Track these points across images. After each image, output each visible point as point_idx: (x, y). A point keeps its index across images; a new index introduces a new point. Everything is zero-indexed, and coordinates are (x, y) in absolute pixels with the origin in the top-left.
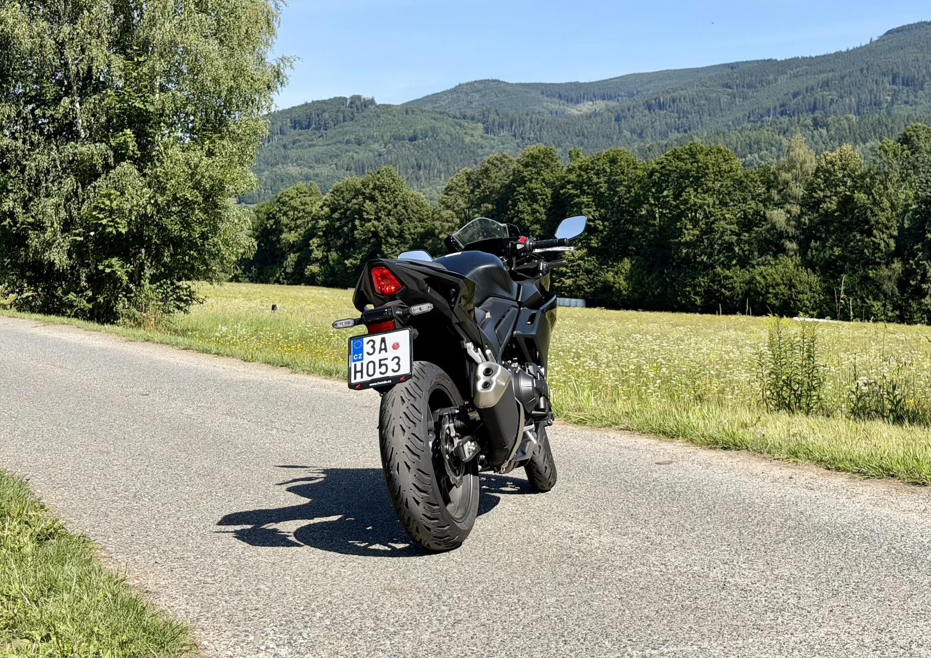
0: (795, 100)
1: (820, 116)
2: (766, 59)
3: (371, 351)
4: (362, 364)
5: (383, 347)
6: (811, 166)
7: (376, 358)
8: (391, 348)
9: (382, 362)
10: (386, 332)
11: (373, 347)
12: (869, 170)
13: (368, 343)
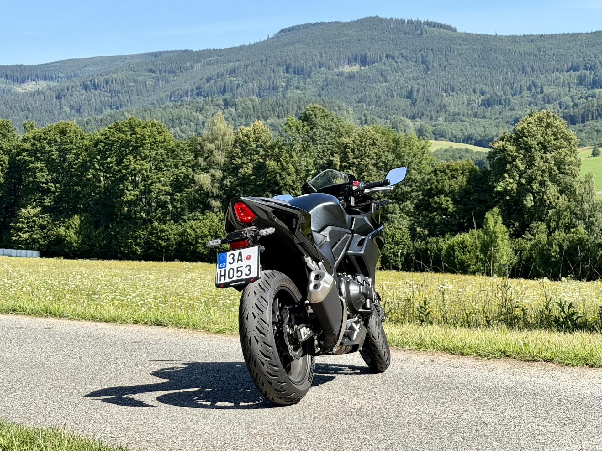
0: (208, 84)
1: (229, 97)
2: (184, 49)
3: (231, 262)
4: (225, 270)
5: (240, 258)
6: (230, 138)
7: (235, 266)
8: (245, 259)
9: (239, 269)
10: (242, 248)
11: (233, 258)
12: (278, 142)
13: (230, 256)
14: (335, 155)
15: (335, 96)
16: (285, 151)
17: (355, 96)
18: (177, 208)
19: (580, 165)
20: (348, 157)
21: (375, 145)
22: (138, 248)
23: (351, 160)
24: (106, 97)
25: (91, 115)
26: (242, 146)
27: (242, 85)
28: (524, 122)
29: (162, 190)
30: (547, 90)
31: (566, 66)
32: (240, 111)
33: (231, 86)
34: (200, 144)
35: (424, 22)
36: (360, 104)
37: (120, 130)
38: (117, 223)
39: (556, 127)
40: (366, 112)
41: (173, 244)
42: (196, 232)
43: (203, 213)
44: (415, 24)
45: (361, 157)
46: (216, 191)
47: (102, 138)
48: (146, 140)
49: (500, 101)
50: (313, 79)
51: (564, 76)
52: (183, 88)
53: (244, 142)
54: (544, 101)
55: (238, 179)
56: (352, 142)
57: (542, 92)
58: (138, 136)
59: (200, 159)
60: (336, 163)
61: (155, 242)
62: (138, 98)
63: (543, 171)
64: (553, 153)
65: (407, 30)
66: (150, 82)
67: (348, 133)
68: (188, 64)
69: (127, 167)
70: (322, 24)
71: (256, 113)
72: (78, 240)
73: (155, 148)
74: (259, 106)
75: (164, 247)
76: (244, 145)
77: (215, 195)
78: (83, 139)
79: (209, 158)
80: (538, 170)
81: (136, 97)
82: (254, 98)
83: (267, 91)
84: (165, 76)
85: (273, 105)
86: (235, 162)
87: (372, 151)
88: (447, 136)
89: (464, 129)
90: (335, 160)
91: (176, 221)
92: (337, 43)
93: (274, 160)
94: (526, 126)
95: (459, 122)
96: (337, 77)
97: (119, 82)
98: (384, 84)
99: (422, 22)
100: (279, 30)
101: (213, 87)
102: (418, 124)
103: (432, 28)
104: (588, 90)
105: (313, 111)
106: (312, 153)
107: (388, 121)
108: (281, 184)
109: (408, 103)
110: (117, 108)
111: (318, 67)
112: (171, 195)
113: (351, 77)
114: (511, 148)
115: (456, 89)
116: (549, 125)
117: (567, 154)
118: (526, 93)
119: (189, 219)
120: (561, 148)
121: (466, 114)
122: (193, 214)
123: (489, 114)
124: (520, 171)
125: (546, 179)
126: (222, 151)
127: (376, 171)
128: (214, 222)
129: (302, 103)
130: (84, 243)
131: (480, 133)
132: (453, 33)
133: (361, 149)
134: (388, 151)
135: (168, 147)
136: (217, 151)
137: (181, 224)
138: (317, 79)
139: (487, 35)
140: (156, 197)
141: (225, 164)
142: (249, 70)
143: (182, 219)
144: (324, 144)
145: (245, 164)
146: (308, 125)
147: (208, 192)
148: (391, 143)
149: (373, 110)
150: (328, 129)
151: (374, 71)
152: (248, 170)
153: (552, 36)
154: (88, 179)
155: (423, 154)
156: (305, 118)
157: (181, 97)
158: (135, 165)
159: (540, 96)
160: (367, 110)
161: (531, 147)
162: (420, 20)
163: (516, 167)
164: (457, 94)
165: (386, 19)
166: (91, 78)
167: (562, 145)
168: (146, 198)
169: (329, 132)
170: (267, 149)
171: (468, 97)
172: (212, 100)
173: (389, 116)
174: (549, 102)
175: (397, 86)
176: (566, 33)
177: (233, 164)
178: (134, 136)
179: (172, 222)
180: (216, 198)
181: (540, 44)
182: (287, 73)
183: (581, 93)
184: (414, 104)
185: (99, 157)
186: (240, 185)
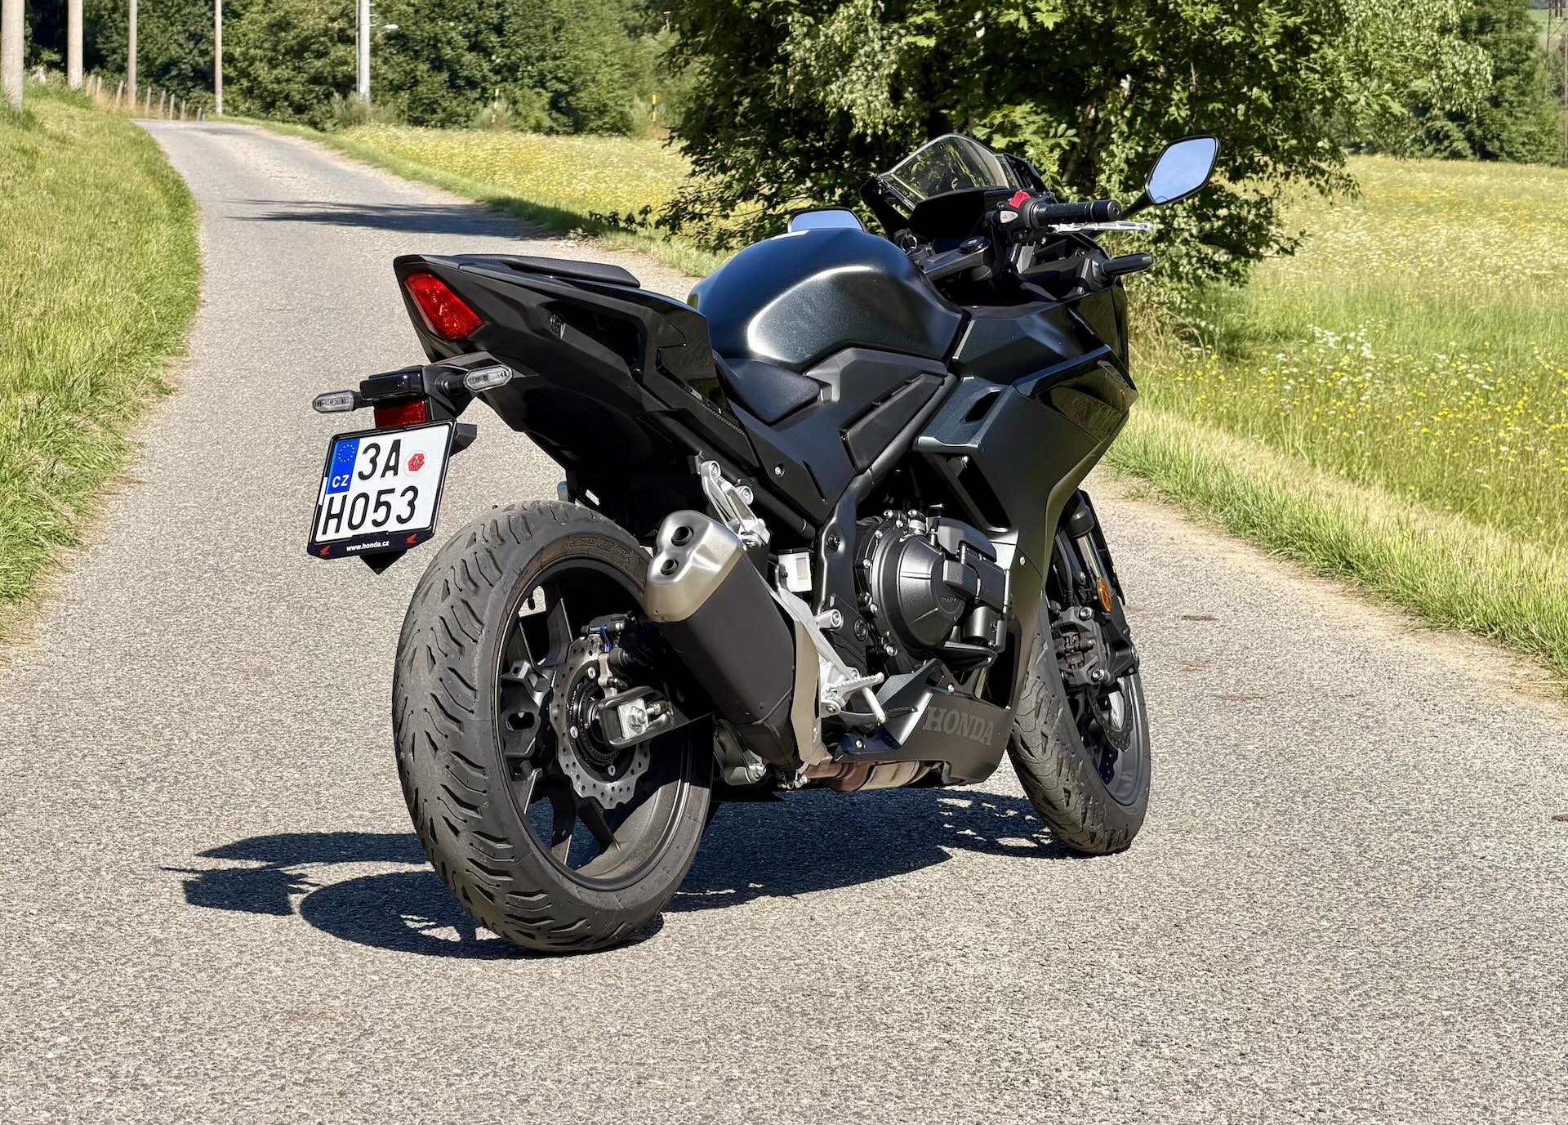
3: (367, 472)
4: (345, 498)
5: (392, 463)
7: (372, 487)
8: (407, 467)
9: (383, 498)
10: (404, 429)
11: (373, 461)
13: (365, 452)
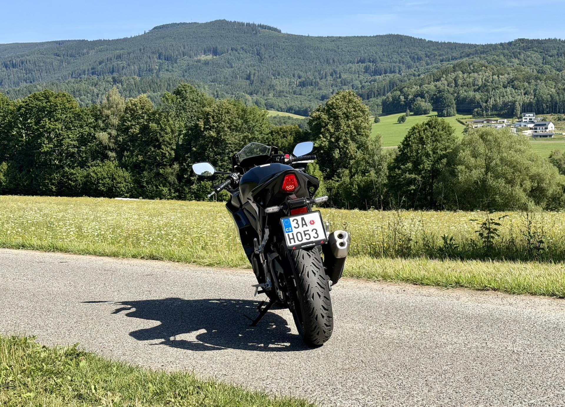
0: (101, 65)
1: (117, 76)
3: (297, 226)
4: (293, 234)
5: (304, 223)
7: (301, 230)
8: (310, 224)
9: (306, 233)
10: (303, 214)
11: (297, 223)
14: (200, 120)
15: (195, 77)
16: (163, 117)
17: (209, 78)
18: (82, 158)
19: (371, 129)
20: (209, 122)
21: (229, 113)
22: (53, 187)
23: (212, 124)
24: (22, 74)
25: (11, 87)
26: (131, 113)
27: (126, 67)
28: (333, 98)
29: (71, 144)
30: (344, 76)
31: (356, 60)
32: (125, 86)
33: (118, 68)
34: (99, 110)
35: (258, 25)
36: (213, 83)
37: (37, 99)
38: (37, 168)
39: (355, 102)
40: (218, 89)
41: (80, 184)
42: (98, 175)
43: (102, 161)
44: (252, 26)
45: (219, 121)
46: (112, 145)
47: (24, 104)
48: (57, 106)
49: (312, 83)
50: (179, 64)
51: (355, 66)
52: (81, 68)
53: (133, 110)
54: (342, 83)
55: (129, 137)
56: (212, 111)
57: (340, 77)
58: (52, 103)
59: (100, 122)
60: (201, 126)
61: (66, 182)
62: (47, 75)
63: (346, 133)
64: (353, 121)
65: (246, 31)
66: (56, 63)
67: (210, 105)
68: (85, 51)
69: (43, 127)
70: (184, 24)
71: (137, 88)
72: (6, 181)
73: (65, 113)
74: (139, 83)
75: (73, 186)
76: (133, 112)
77: (111, 148)
78: (8, 105)
79: (106, 121)
80: (343, 132)
81: (46, 74)
82: (136, 77)
83: (145, 72)
84: (67, 59)
85: (150, 83)
86: (126, 124)
87: (227, 118)
88: (275, 107)
89: (287, 103)
90: (200, 123)
91: (82, 167)
92: (196, 38)
93: (156, 123)
94: (335, 102)
95: (283, 97)
96: (196, 63)
97: (32, 63)
98: (230, 69)
99: (257, 25)
100: (153, 27)
101: (104, 67)
102: (255, 98)
103: (264, 30)
104: (371, 76)
105: (184, 88)
106: (183, 119)
107: (234, 96)
108: (161, 141)
109: (248, 83)
110: (31, 82)
111: (182, 56)
112: (77, 147)
113: (206, 63)
114: (324, 117)
115: (281, 74)
116: (350, 101)
117: (362, 121)
118: (329, 78)
119: (92, 166)
120: (358, 117)
121: (288, 92)
122: (95, 162)
123: (304, 92)
124: (331, 133)
125: (348, 139)
126: (116, 115)
127: (230, 132)
128: (111, 168)
129: (171, 81)
130: (10, 182)
131: (298, 105)
132: (279, 34)
133: (219, 116)
134: (238, 118)
135: (75, 112)
136: (112, 115)
137: (86, 170)
138: (181, 65)
139: (302, 36)
140: (67, 149)
141: (118, 126)
142: (131, 56)
143: (86, 165)
144: (192, 111)
145: (133, 125)
146: (180, 98)
147: (106, 146)
148: (241, 112)
149: (223, 88)
150: (195, 101)
151: (223, 59)
152: (136, 130)
153: (346, 38)
154: (13, 135)
155: (263, 119)
156: (178, 93)
157: (80, 75)
158: (50, 126)
159: (339, 80)
160: (219, 87)
161: (338, 116)
162: (255, 23)
163: (328, 130)
164: (282, 77)
165: (231, 22)
166: (10, 59)
167: (359, 115)
168: (58, 150)
169: (196, 103)
170: (150, 115)
171: (289, 80)
172: (104, 78)
173: (234, 93)
174: (345, 85)
175: (240, 71)
176: (356, 36)
177: (125, 125)
178: (49, 104)
179: (79, 168)
180: (112, 150)
181: (338, 43)
182: (159, 59)
183: (367, 79)
184: (251, 84)
185: (21, 119)
186: (131, 141)
